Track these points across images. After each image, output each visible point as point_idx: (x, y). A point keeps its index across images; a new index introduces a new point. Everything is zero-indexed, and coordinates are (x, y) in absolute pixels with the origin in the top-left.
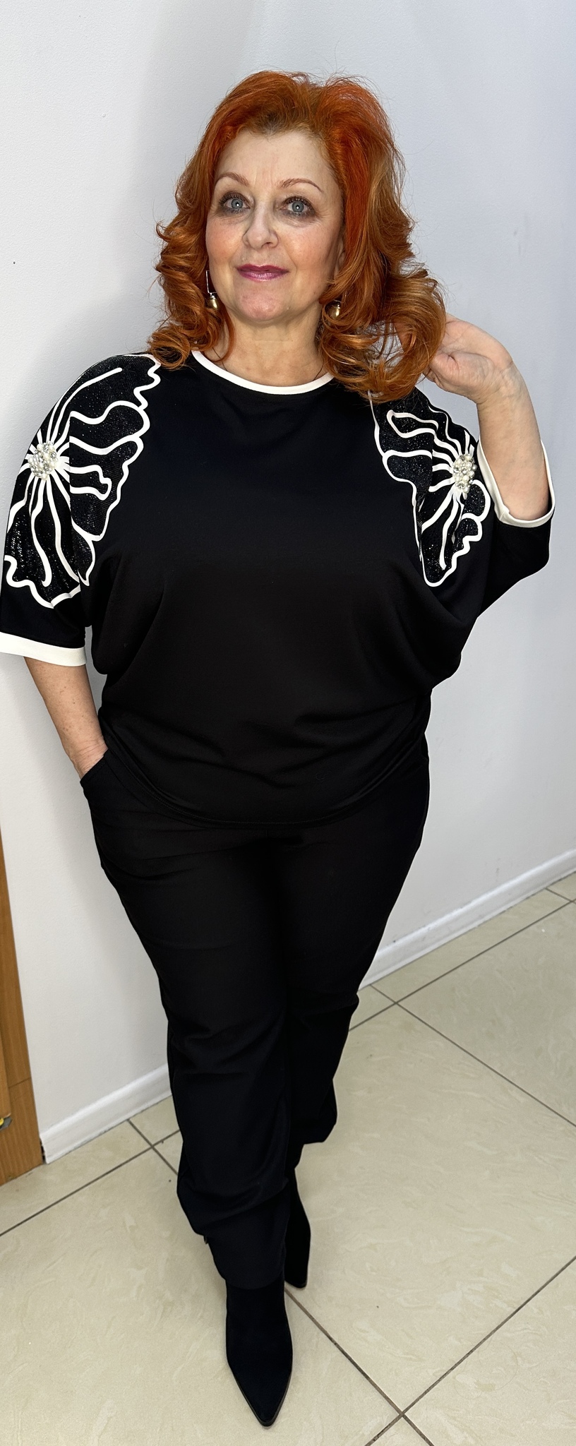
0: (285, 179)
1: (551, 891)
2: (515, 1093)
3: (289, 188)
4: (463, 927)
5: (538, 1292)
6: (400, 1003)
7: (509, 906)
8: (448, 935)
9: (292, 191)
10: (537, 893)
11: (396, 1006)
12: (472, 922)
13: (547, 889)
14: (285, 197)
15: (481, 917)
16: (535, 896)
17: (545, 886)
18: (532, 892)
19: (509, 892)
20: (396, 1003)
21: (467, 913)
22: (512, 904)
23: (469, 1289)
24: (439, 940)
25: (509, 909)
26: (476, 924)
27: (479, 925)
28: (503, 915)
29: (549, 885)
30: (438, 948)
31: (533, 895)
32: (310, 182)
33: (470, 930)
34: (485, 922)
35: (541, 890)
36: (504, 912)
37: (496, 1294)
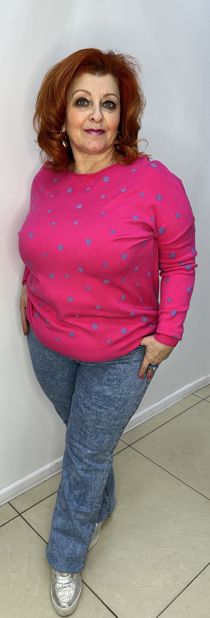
0: (105, 93)
1: (195, 395)
2: (183, 485)
3: (107, 97)
4: (158, 411)
5: (196, 577)
6: (131, 446)
7: (177, 402)
8: (151, 415)
9: (108, 98)
10: (189, 396)
11: (129, 447)
12: (162, 409)
13: (193, 394)
14: (104, 101)
15: (165, 406)
16: (188, 397)
17: (192, 393)
18: (187, 396)
19: (177, 395)
20: (129, 446)
21: (159, 405)
22: (178, 401)
23: (166, 577)
24: (147, 417)
25: (177, 403)
26: (163, 410)
27: (165, 410)
28: (174, 405)
29: (194, 392)
30: (147, 421)
31: (187, 397)
32: (115, 95)
33: (161, 413)
34: (167, 409)
35: (191, 395)
36: (175, 404)
37: (178, 579)
